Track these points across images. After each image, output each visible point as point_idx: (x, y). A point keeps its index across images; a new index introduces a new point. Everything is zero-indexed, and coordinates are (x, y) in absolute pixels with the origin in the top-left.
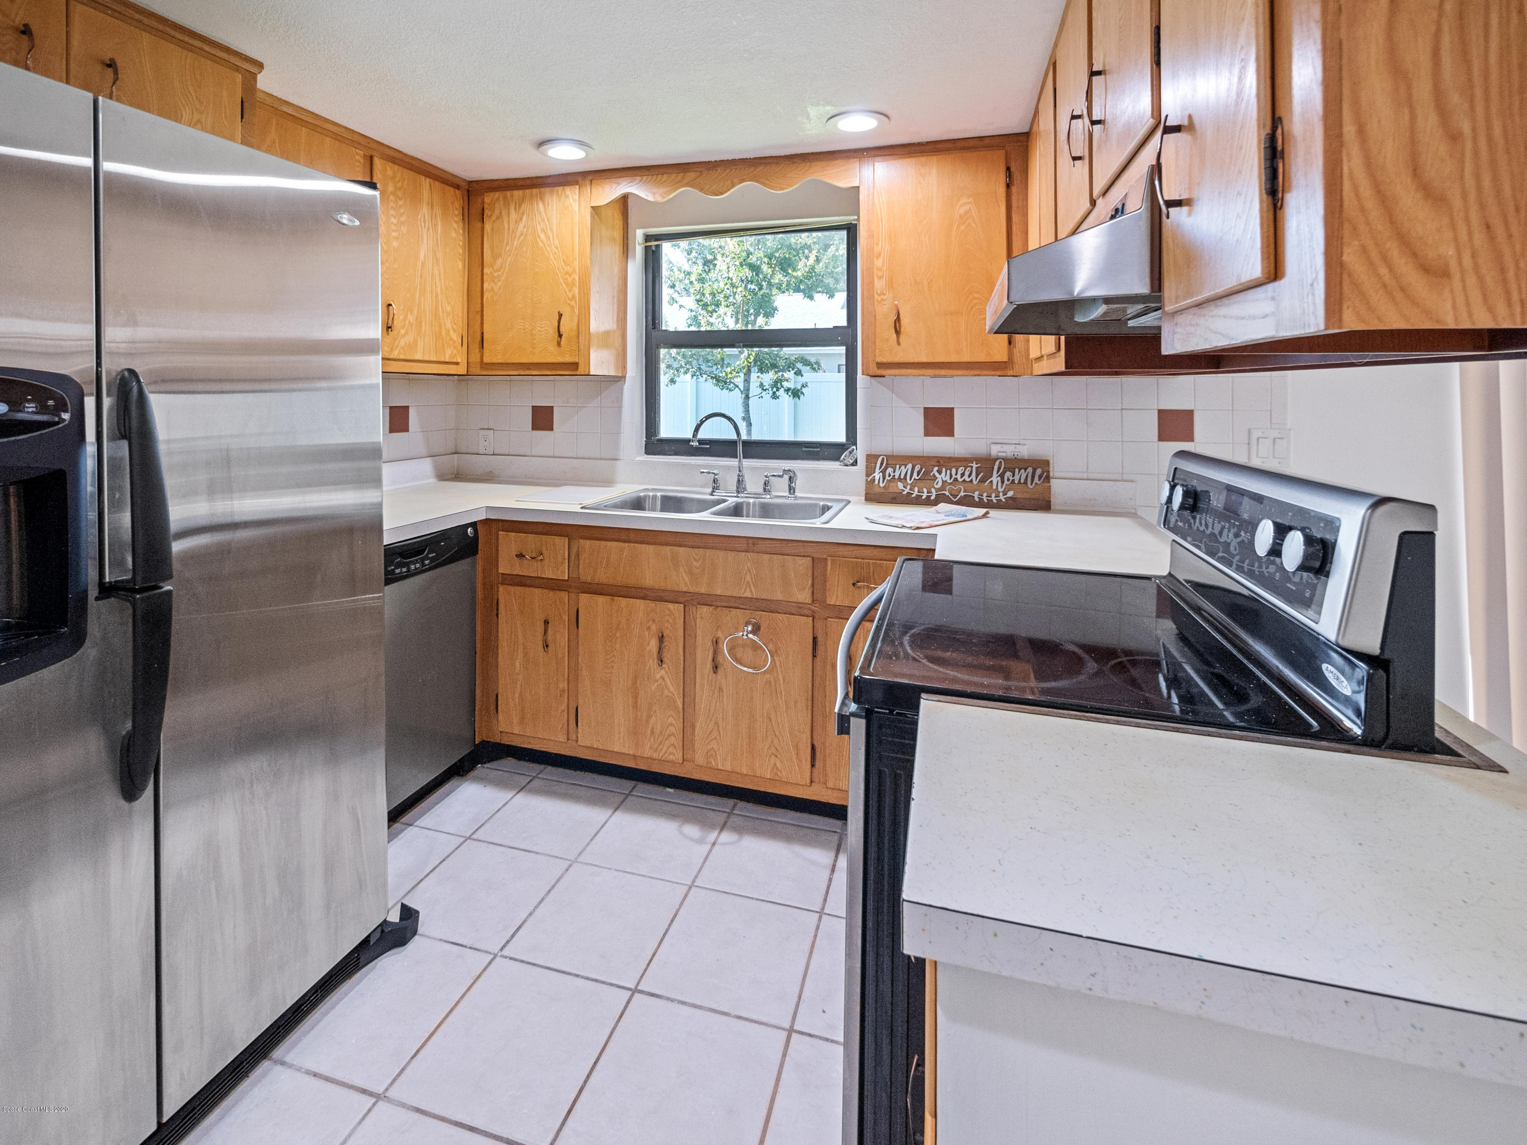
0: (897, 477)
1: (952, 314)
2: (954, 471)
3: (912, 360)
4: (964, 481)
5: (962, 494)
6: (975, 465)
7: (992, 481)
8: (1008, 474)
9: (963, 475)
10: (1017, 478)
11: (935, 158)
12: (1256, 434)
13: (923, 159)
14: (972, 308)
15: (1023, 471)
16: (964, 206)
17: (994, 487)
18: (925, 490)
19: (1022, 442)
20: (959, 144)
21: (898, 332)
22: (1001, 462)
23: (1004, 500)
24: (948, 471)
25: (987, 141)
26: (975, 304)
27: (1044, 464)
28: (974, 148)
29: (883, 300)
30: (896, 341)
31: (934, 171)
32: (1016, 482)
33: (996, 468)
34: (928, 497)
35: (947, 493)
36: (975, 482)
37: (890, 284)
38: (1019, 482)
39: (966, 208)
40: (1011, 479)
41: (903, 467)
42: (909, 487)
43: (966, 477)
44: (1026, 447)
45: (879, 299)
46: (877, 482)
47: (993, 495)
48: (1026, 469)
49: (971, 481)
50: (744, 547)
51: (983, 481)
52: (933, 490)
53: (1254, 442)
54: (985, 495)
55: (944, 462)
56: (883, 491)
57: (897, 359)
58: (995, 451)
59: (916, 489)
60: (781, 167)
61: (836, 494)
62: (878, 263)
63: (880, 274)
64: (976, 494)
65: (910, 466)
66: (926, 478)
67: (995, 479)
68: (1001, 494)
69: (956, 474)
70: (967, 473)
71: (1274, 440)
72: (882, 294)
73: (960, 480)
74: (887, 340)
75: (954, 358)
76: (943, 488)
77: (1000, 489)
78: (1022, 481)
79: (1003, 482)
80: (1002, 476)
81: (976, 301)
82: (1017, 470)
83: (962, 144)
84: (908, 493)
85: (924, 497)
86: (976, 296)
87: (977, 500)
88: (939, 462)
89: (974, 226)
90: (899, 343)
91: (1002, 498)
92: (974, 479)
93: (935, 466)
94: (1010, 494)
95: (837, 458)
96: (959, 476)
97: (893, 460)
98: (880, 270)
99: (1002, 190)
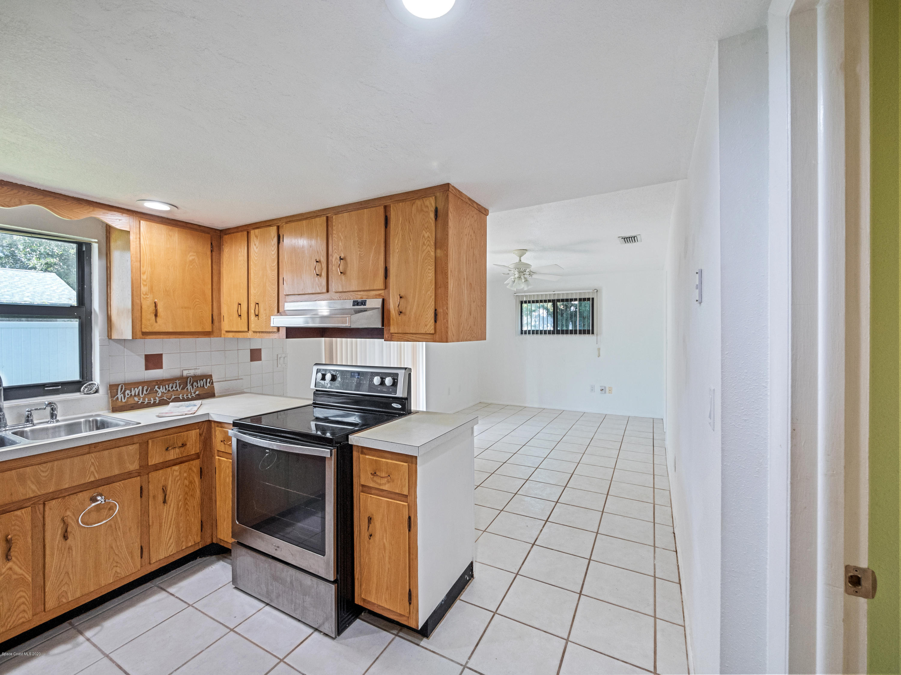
0: (133, 395)
1: (185, 308)
2: (167, 386)
3: (164, 331)
4: (173, 390)
5: (173, 397)
6: (178, 382)
7: (187, 389)
8: (195, 384)
9: (172, 387)
10: (199, 385)
11: (177, 229)
12: (279, 356)
13: (170, 227)
14: (195, 306)
15: (201, 381)
16: (191, 257)
17: (189, 391)
18: (152, 399)
19: (197, 368)
20: (189, 225)
21: (156, 315)
22: (190, 378)
23: (194, 396)
24: (164, 387)
25: (201, 228)
26: (197, 304)
27: (210, 376)
28: (196, 230)
29: (146, 298)
30: (154, 320)
31: (176, 235)
32: (199, 387)
33: (188, 381)
34: (155, 402)
35: (165, 398)
36: (179, 390)
37: (151, 290)
38: (201, 386)
39: (193, 257)
40: (197, 385)
41: (136, 389)
42: (142, 399)
43: (174, 388)
44: (199, 370)
45: (145, 297)
46: (120, 400)
47: (189, 395)
48: (203, 380)
49: (177, 390)
50: (87, 450)
51: (183, 389)
52: (157, 398)
53: (279, 358)
54: (185, 395)
55: (160, 382)
56: (124, 404)
57: (155, 330)
58: (185, 373)
59: (146, 399)
60: (68, 203)
61: (85, 413)
62: (144, 277)
63: (145, 283)
64: (181, 396)
65: (140, 388)
66: (152, 391)
67: (189, 387)
68: (193, 394)
69: (169, 388)
70: (174, 386)
71: (284, 357)
72: (146, 294)
73: (171, 390)
74: (149, 320)
75: (186, 330)
76: (162, 396)
77: (192, 391)
78: (202, 386)
79: (193, 388)
80: (192, 385)
81: (198, 303)
82: (199, 381)
83: (191, 226)
84: (142, 402)
85: (152, 403)
86: (198, 300)
87: (181, 398)
88: (157, 383)
89: (197, 267)
90: (156, 322)
91: (193, 395)
92: (178, 389)
93: (156, 385)
94: (197, 393)
95: (79, 391)
96: (170, 388)
97: (129, 385)
98: (145, 281)
99: (209, 253)
